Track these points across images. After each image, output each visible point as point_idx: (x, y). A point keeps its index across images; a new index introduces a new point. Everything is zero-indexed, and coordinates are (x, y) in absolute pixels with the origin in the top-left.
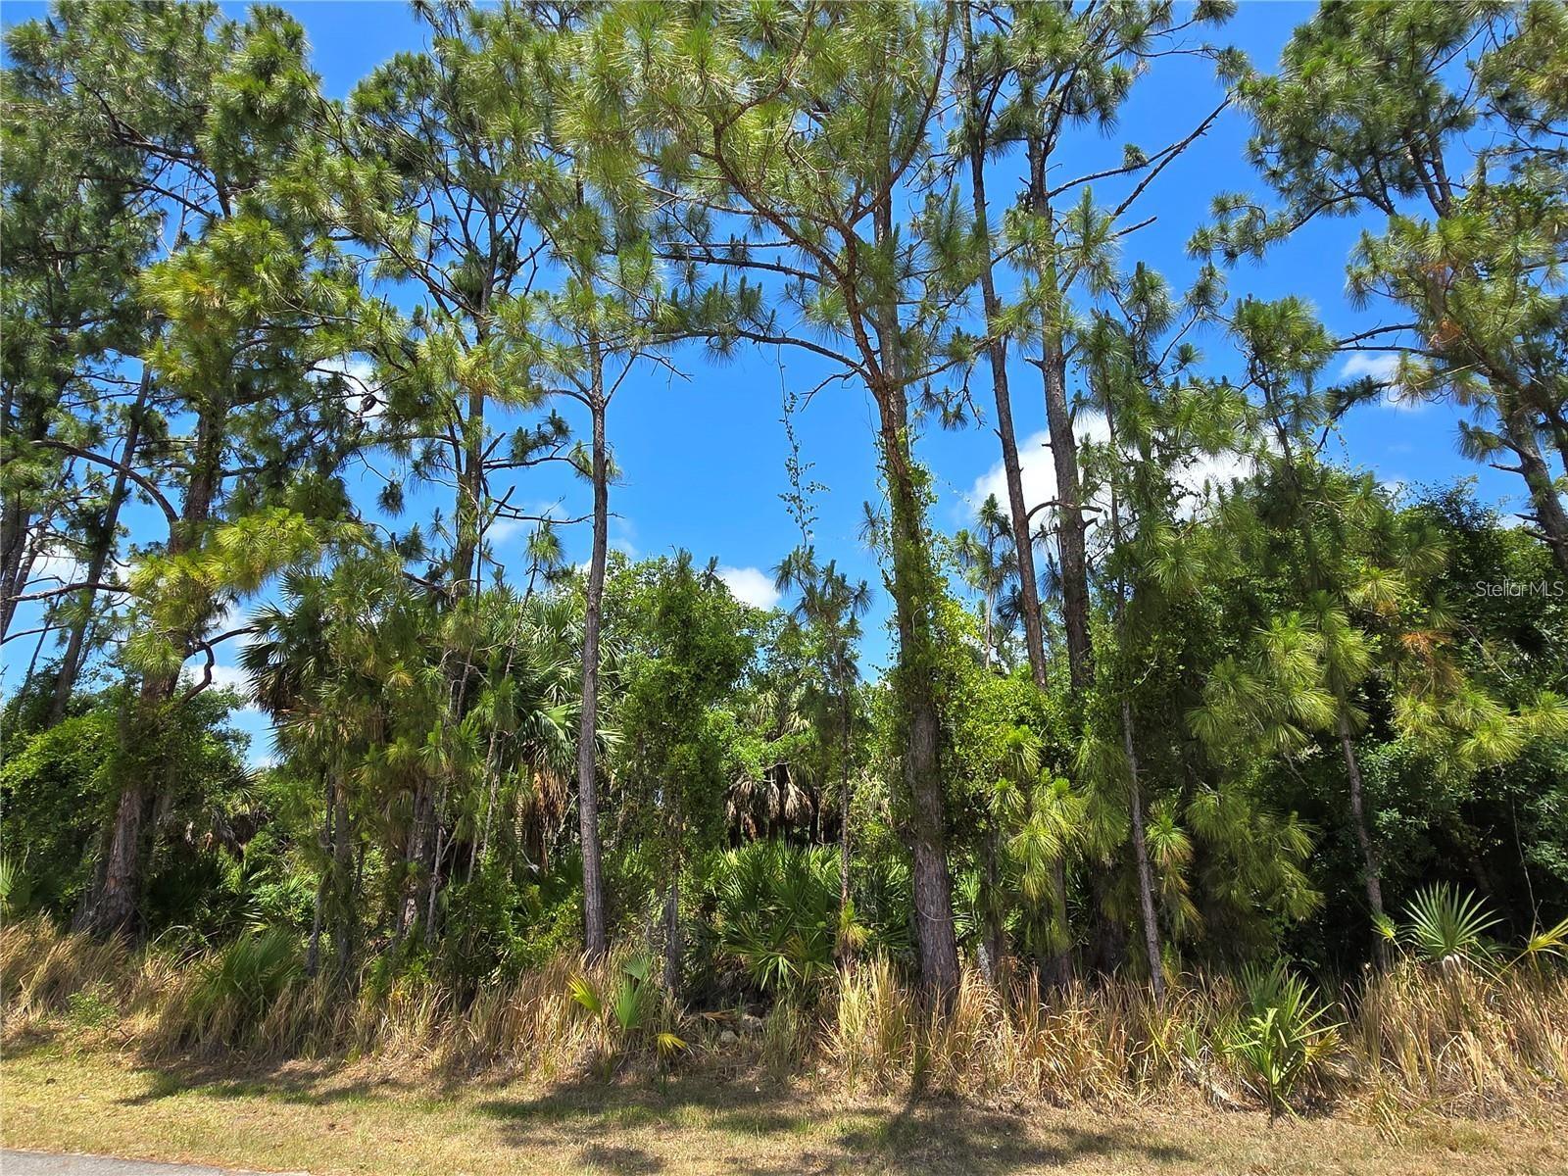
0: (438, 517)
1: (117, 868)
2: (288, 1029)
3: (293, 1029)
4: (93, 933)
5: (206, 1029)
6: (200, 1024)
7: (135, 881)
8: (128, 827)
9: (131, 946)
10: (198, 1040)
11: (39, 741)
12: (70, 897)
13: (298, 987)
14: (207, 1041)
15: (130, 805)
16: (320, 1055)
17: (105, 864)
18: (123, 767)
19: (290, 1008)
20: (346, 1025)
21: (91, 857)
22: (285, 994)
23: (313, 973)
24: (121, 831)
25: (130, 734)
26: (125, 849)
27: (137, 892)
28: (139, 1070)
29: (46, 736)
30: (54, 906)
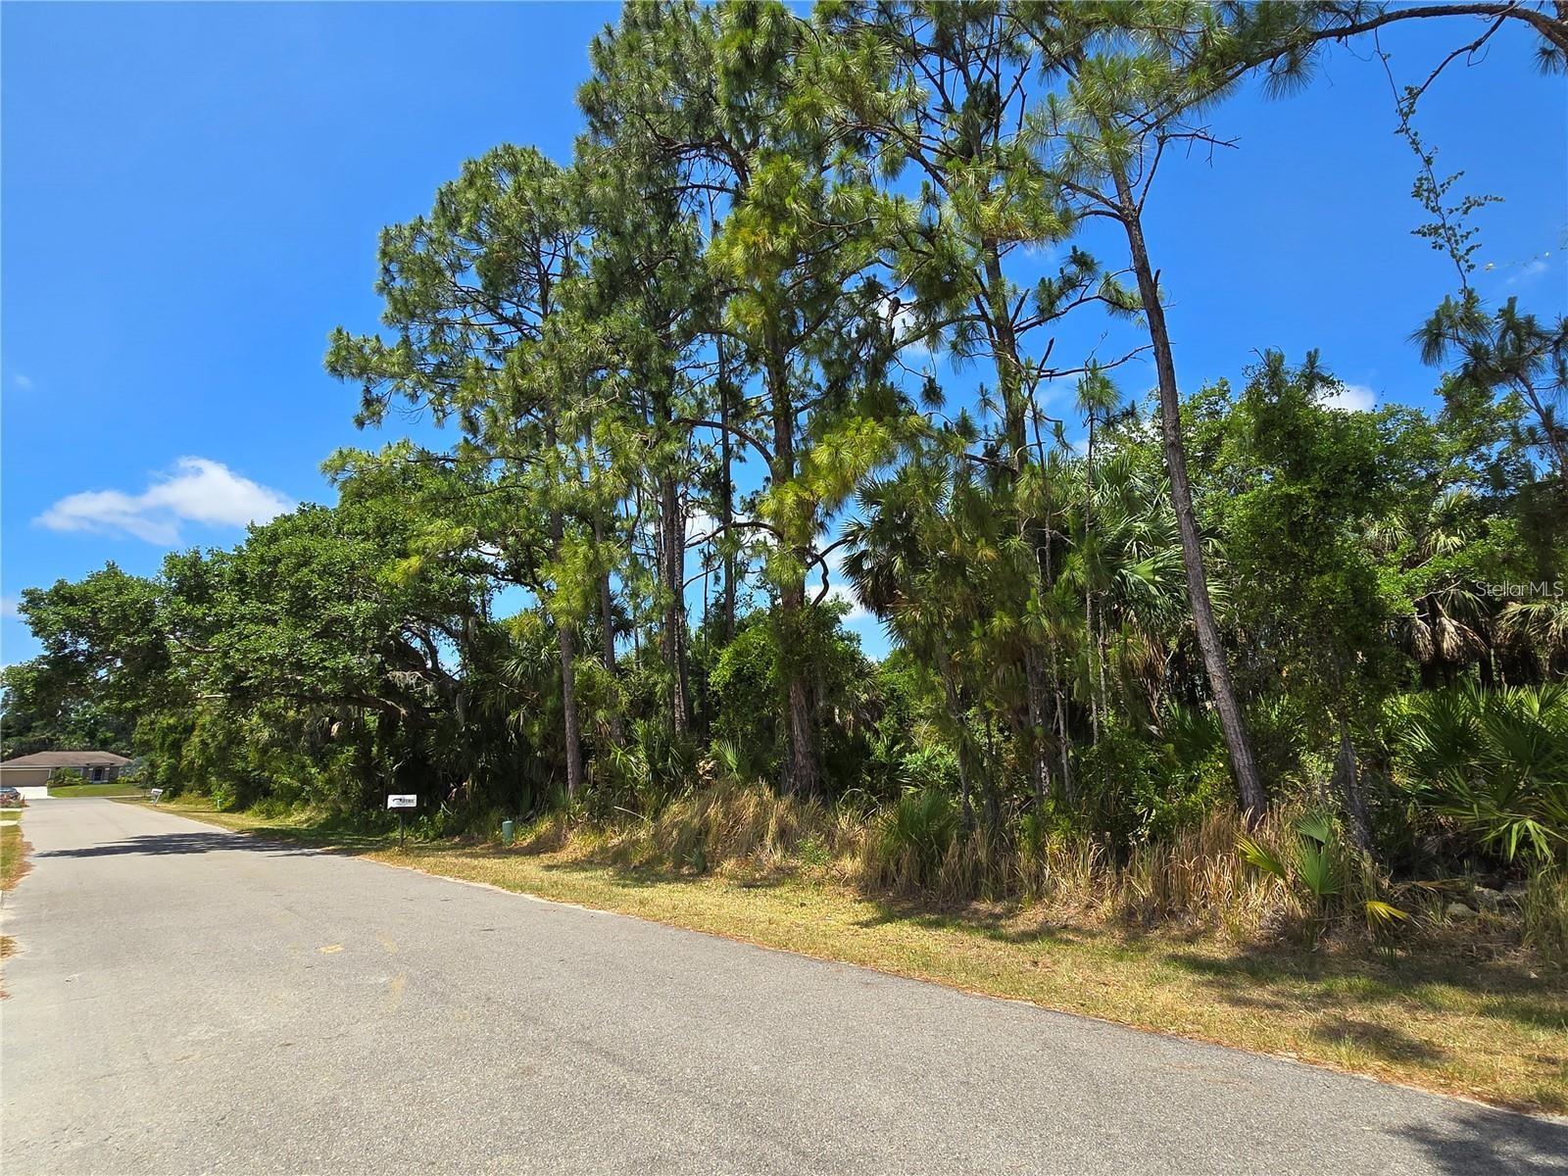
0: (983, 392)
1: (800, 745)
2: (964, 874)
3: (968, 875)
4: (796, 795)
5: (899, 871)
6: (892, 867)
7: (814, 755)
8: (800, 713)
9: (825, 804)
10: (894, 880)
11: (726, 655)
12: (775, 768)
13: (963, 838)
14: (902, 880)
15: (796, 696)
16: (998, 899)
17: (791, 743)
18: (785, 665)
19: (961, 856)
20: (1013, 874)
21: (782, 738)
22: (953, 847)
23: (972, 827)
24: (796, 716)
25: (784, 639)
26: (802, 730)
27: (818, 762)
28: (860, 902)
29: (730, 649)
30: (766, 776)
